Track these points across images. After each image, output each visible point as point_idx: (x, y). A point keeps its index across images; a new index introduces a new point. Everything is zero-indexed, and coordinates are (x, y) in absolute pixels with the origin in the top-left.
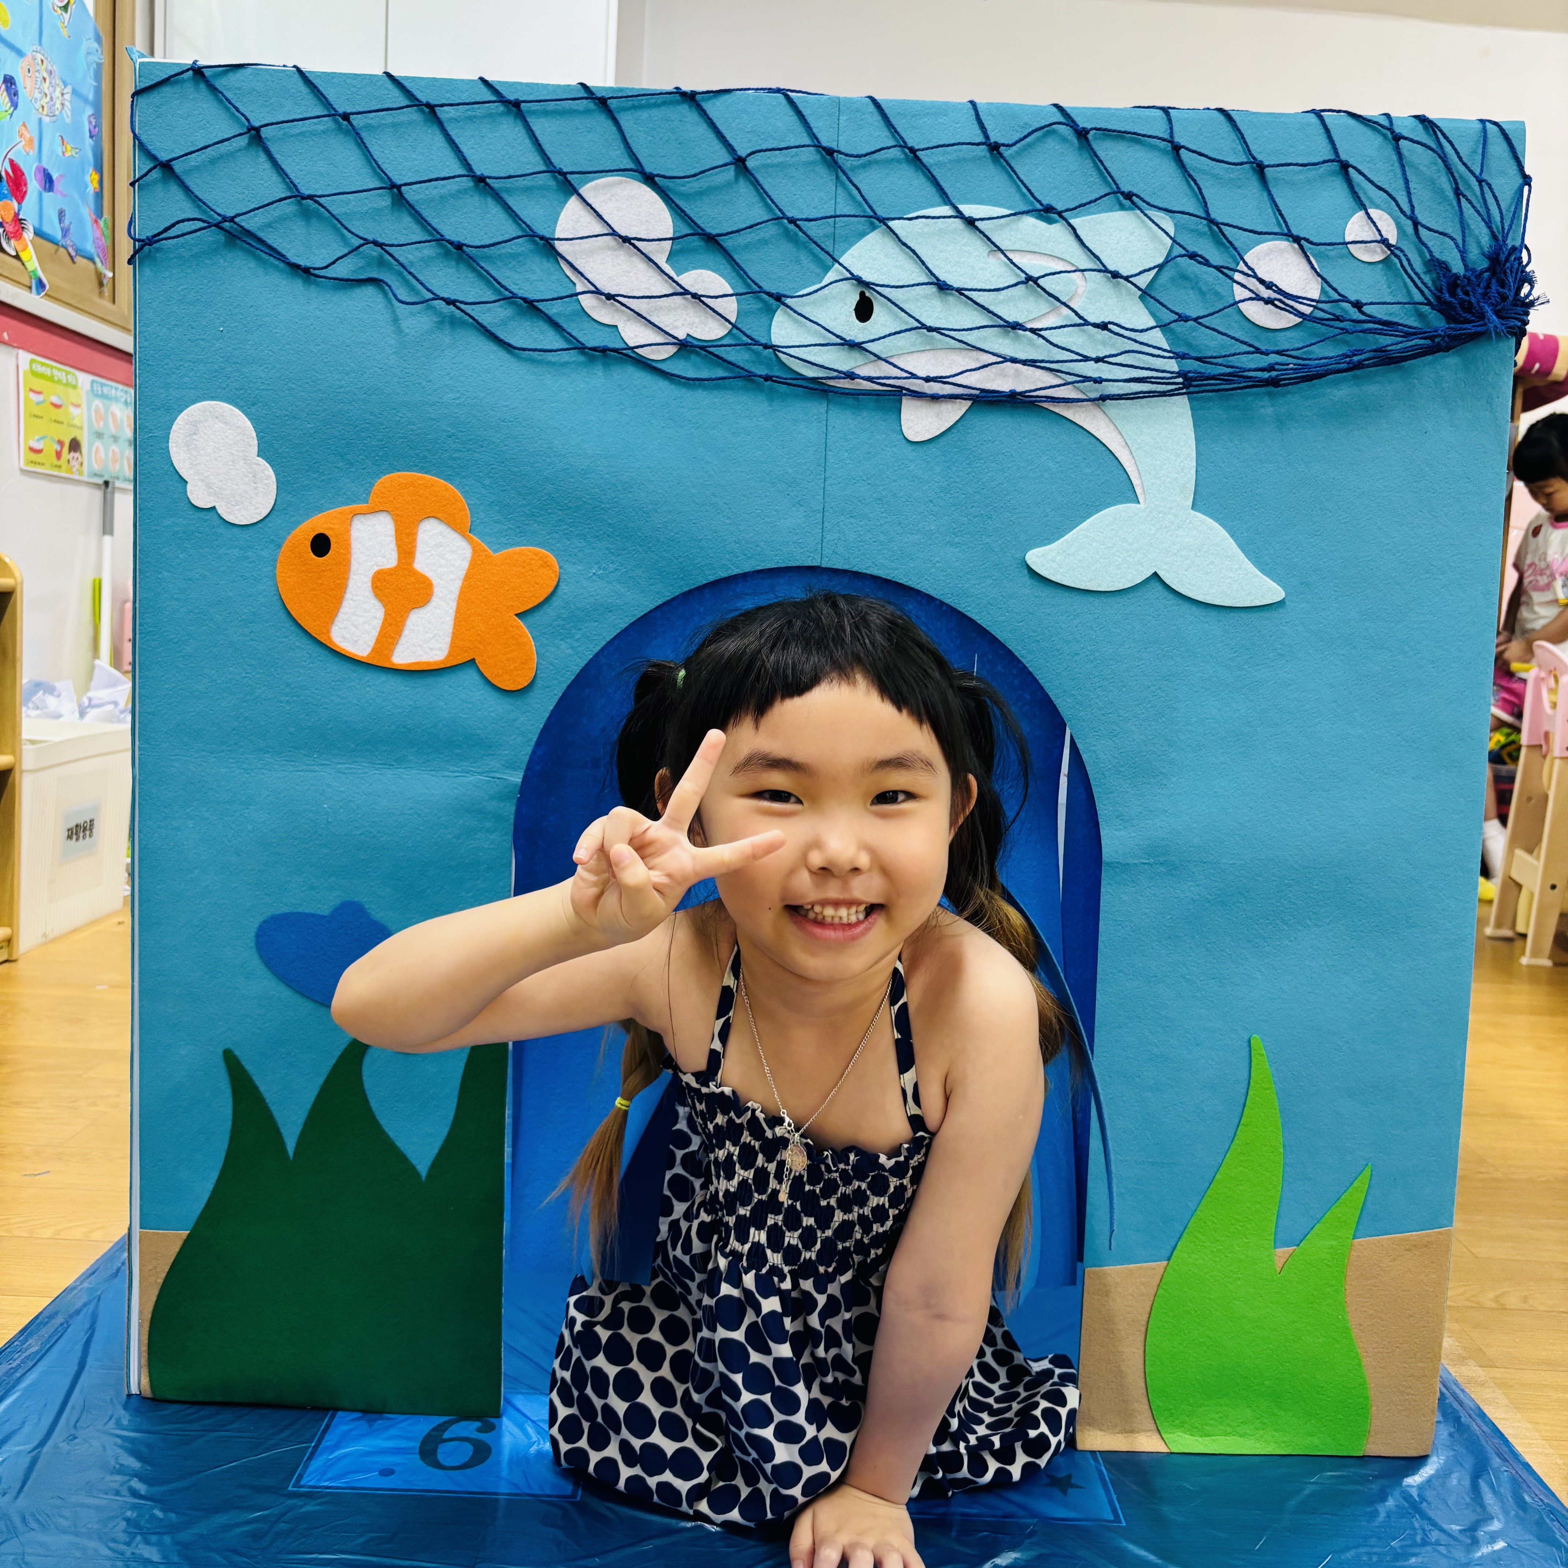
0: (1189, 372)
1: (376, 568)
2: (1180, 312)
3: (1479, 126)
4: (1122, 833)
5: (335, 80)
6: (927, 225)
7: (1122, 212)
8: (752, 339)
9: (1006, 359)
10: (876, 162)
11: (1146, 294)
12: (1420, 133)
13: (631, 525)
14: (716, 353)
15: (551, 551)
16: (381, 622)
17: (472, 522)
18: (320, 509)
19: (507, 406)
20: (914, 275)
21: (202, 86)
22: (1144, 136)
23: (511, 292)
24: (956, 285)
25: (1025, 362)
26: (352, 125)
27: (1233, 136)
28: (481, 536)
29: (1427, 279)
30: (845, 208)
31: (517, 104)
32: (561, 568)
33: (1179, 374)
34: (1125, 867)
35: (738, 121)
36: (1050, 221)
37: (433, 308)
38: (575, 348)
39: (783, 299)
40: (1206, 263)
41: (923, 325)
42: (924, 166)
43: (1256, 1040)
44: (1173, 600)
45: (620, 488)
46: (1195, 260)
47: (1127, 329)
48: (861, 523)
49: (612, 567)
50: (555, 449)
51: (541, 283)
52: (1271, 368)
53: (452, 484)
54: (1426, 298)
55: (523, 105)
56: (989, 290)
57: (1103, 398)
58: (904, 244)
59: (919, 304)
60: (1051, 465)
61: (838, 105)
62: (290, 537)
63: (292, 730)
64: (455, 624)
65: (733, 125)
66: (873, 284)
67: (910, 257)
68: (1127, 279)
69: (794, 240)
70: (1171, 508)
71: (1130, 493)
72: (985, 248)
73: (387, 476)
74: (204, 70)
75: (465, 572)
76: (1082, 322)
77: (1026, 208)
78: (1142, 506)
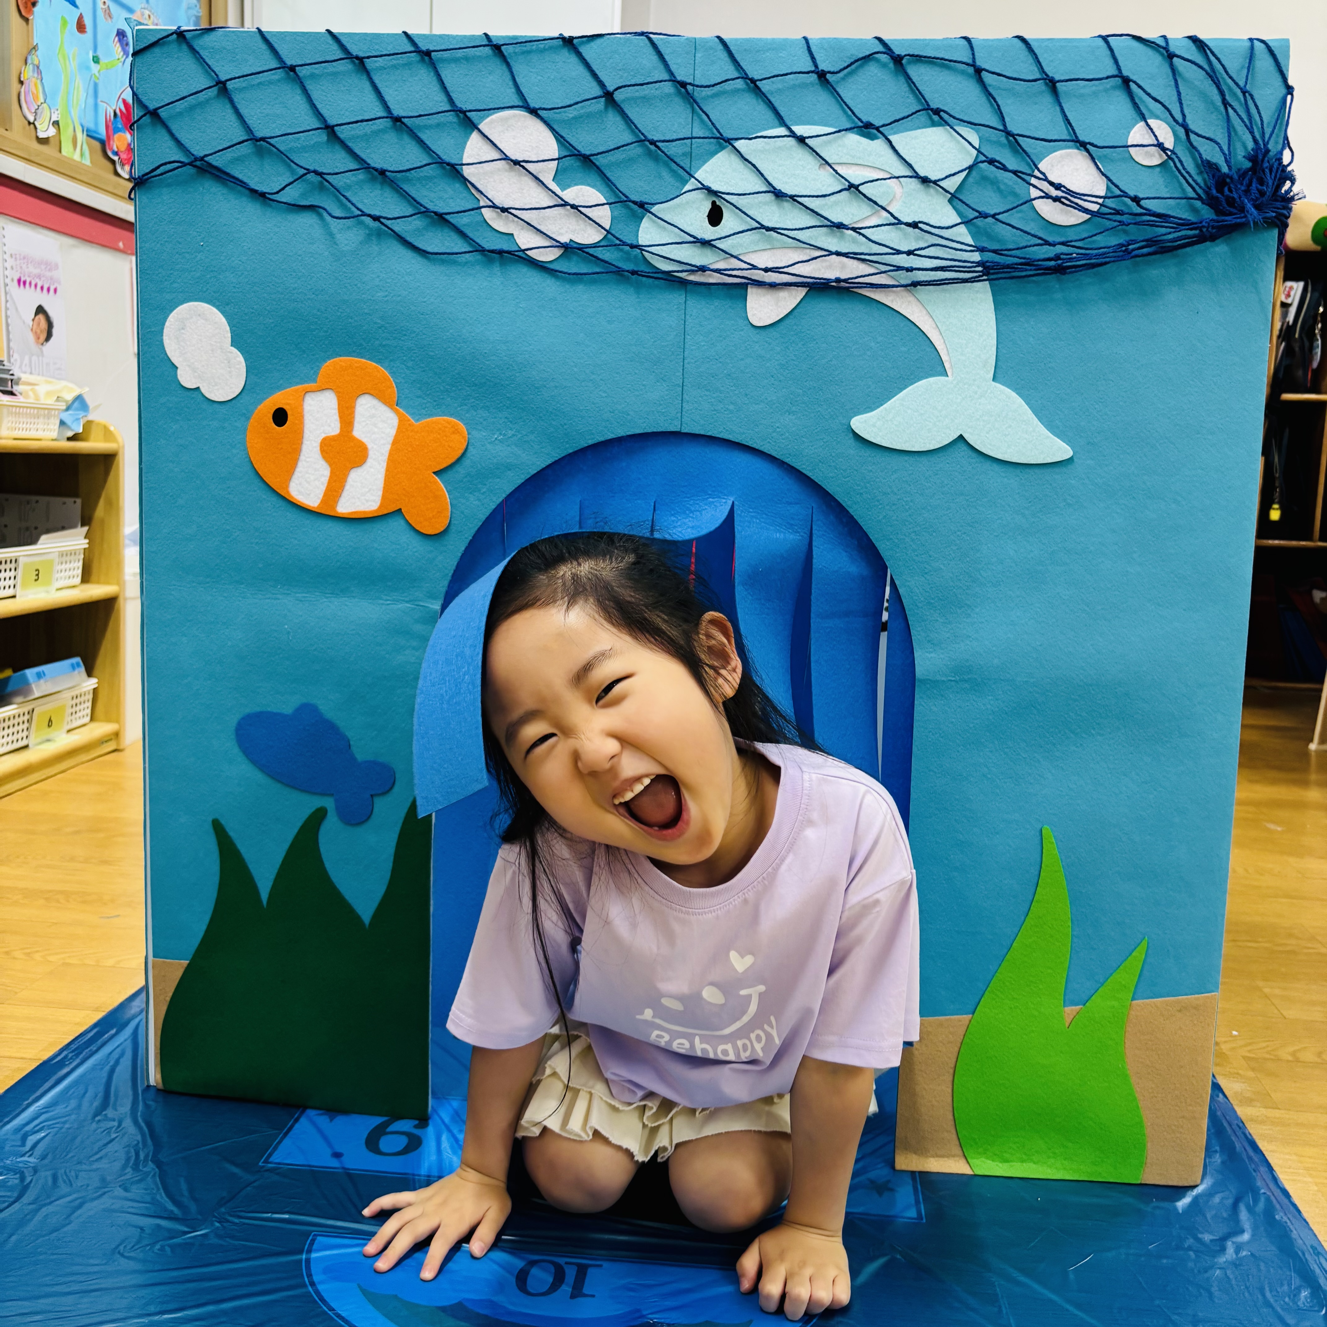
0: (987, 262)
1: (323, 436)
2: (980, 210)
3: (1249, 44)
4: (932, 655)
5: (287, 38)
6: (768, 144)
7: (934, 129)
8: (620, 241)
9: (831, 253)
10: (724, 93)
11: (954, 198)
12: (1192, 53)
13: (526, 398)
14: (591, 252)
15: (461, 419)
16: (327, 479)
17: (398, 397)
18: (280, 388)
19: (425, 302)
20: (757, 186)
21: (184, 47)
22: (950, 61)
23: (425, 207)
24: (790, 192)
25: (846, 255)
26: (297, 75)
27: (1031, 60)
28: (406, 408)
29: (1199, 179)
30: (698, 131)
31: (428, 53)
32: (469, 434)
33: (979, 264)
34: (935, 684)
35: (611, 60)
36: (872, 138)
37: (362, 223)
38: (476, 251)
39: (646, 206)
40: (1005, 168)
41: (762, 225)
42: (763, 94)
43: (1047, 831)
44: (976, 459)
45: (516, 368)
46: (994, 166)
47: (935, 227)
48: (714, 395)
49: (510, 433)
50: (463, 337)
51: (451, 200)
52: (1057, 257)
53: (381, 366)
54: (1197, 194)
55: (433, 54)
56: (817, 196)
57: (915, 284)
58: (746, 160)
59: (761, 210)
60: (873, 344)
61: (694, 44)
62: (256, 411)
63: (261, 566)
64: (385, 480)
65: (608, 64)
66: (720, 192)
67: (754, 172)
68: (935, 182)
69: (656, 159)
70: (974, 380)
71: (940, 368)
72: (816, 162)
73: (332, 360)
74: (185, 33)
75: (392, 438)
76: (896, 221)
77: (849, 126)
78: (950, 378)
